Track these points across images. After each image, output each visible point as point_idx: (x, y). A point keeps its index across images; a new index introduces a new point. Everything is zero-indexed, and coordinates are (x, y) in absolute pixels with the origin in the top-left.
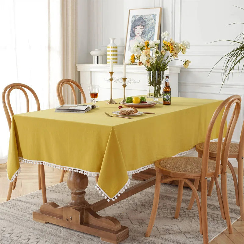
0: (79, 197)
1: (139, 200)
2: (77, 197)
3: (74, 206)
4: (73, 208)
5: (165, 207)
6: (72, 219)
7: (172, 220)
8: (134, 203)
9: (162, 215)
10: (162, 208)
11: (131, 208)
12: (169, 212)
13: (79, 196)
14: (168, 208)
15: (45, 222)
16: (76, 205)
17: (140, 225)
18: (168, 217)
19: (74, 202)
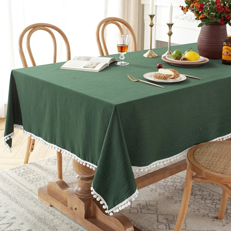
0: (87, 183)
1: (181, 181)
2: (84, 183)
3: (80, 194)
4: (78, 196)
5: (211, 198)
6: (76, 209)
7: (214, 221)
8: (173, 186)
9: (202, 211)
10: (206, 199)
11: (167, 194)
12: (214, 206)
13: (85, 182)
14: (214, 199)
15: (49, 205)
16: (81, 193)
17: (167, 224)
18: (208, 216)
19: (80, 189)
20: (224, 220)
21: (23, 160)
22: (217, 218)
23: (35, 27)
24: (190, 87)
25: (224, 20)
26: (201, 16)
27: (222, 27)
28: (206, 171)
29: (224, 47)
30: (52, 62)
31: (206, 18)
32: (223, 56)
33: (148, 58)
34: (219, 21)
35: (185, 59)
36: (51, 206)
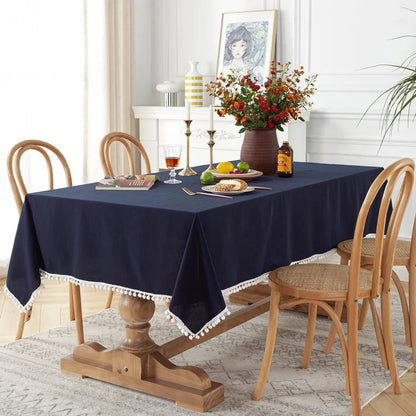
0: (140, 333)
1: (241, 337)
2: (136, 333)
3: (132, 349)
4: (129, 351)
5: (285, 350)
6: (127, 370)
7: (297, 371)
8: (232, 343)
9: (279, 364)
10: (280, 352)
12: (291, 358)
14: (290, 351)
15: (81, 376)
16: (133, 347)
17: (243, 380)
18: (290, 367)
19: (130, 341)
20: (310, 369)
22: (301, 368)
23: (25, 146)
25: (273, 122)
26: (244, 120)
27: (271, 132)
28: (298, 289)
29: (280, 155)
30: (48, 188)
31: (249, 121)
32: (279, 168)
36: (84, 377)
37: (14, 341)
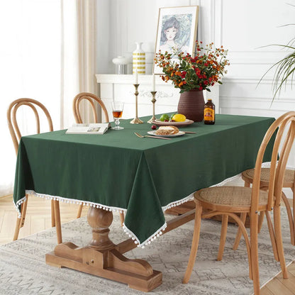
0: (102, 236)
1: (173, 238)
2: (100, 236)
3: (97, 247)
4: (95, 249)
6: (93, 262)
7: (214, 262)
8: (167, 243)
9: (201, 257)
11: (164, 249)
12: (210, 253)
14: (209, 248)
15: (60, 266)
17: (175, 269)
18: (209, 260)
20: (223, 261)
21: (12, 238)
22: (216, 260)
23: (19, 102)
24: (189, 139)
26: (181, 83)
27: (200, 92)
28: (215, 204)
29: (205, 109)
32: (205, 117)
33: (135, 124)
34: (198, 86)
35: (173, 121)
36: (63, 267)
37: (12, 241)
